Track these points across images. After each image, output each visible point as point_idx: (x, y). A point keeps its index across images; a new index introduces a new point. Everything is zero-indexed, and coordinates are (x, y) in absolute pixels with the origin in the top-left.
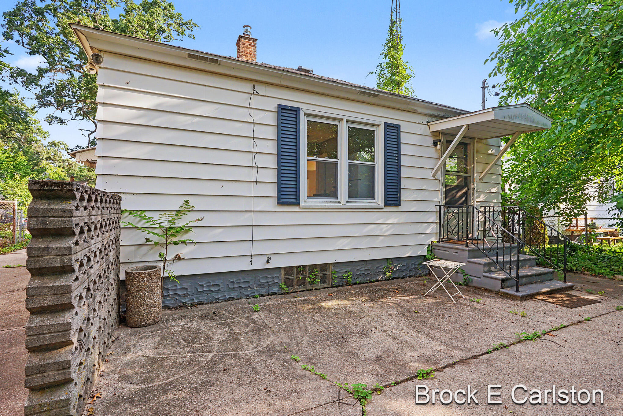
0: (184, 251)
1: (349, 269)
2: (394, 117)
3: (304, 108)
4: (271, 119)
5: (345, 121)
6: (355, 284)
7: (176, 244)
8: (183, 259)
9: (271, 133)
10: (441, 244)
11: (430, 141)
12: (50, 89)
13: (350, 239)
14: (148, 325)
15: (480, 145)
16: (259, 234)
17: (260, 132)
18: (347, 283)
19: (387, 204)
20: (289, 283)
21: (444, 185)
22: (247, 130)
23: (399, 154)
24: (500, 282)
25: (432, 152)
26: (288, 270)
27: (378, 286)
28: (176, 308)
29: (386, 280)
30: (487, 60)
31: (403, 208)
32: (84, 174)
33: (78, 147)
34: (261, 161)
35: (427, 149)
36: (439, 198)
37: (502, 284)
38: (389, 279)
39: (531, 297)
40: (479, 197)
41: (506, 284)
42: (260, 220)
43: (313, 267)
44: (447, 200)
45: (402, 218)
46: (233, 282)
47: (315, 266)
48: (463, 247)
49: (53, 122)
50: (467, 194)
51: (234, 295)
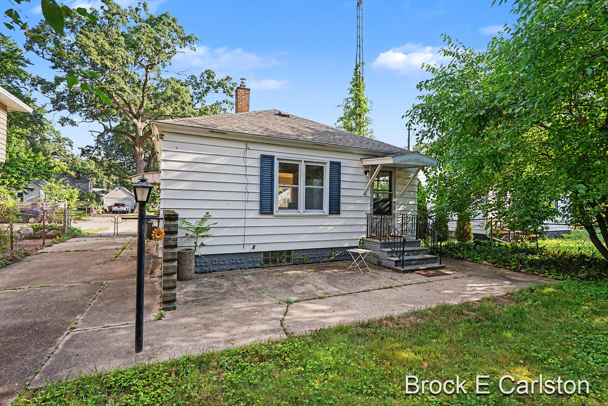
0: (206, 241)
1: (304, 254)
2: (336, 157)
3: (277, 155)
4: (257, 163)
5: (303, 161)
6: (309, 263)
7: (203, 237)
8: (205, 245)
9: (257, 172)
10: (368, 239)
11: (362, 171)
12: (65, 95)
13: (306, 235)
14: (189, 280)
15: (400, 172)
16: (248, 232)
17: (250, 171)
18: (303, 263)
19: (330, 213)
20: (266, 261)
21: (373, 200)
22: (242, 171)
23: (339, 181)
24: (394, 263)
25: (364, 178)
26: (266, 253)
27: (323, 264)
28: (200, 273)
29: (330, 261)
30: (403, 116)
31: (342, 215)
33: (88, 146)
34: (251, 188)
35: (360, 177)
36: (369, 208)
37: (395, 264)
38: (332, 261)
39: (412, 271)
40: (399, 207)
41: (398, 264)
42: (249, 223)
43: (281, 252)
44: (375, 210)
45: (341, 222)
46: (233, 260)
47: (283, 251)
48: (378, 241)
49: (65, 123)
50: (390, 205)
51: (233, 267)
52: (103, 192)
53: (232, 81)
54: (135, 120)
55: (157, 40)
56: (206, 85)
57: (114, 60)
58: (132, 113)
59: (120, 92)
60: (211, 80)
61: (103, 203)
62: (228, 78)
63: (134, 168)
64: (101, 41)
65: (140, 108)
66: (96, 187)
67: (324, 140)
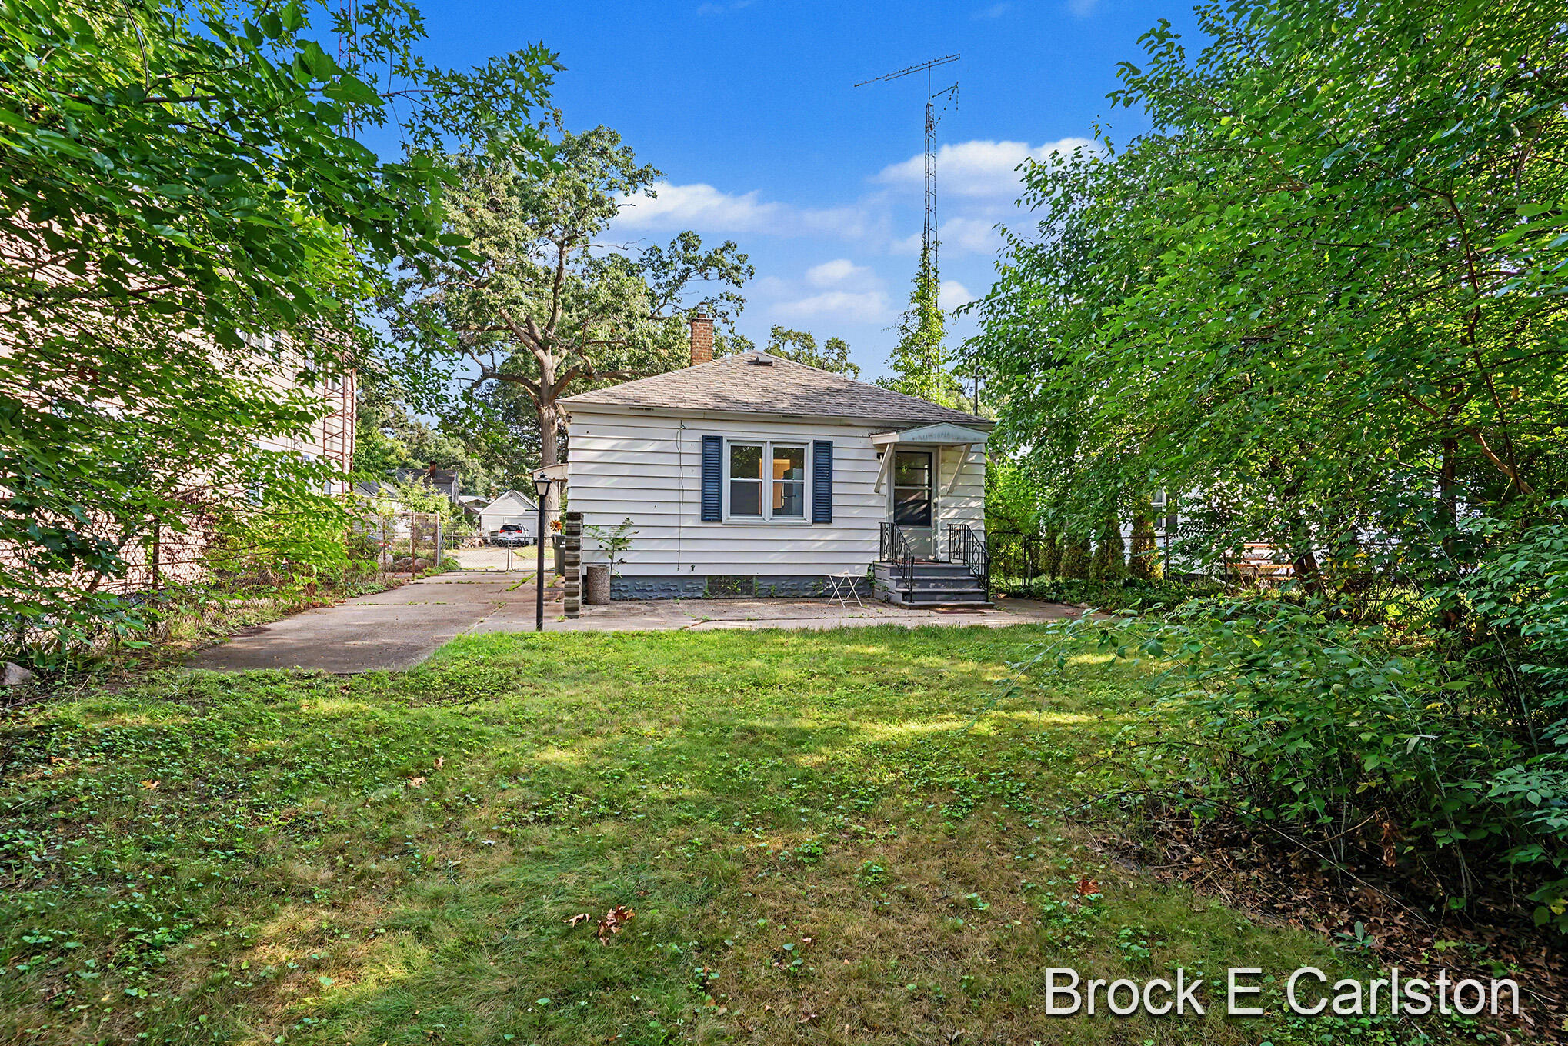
0: (626, 557)
1: (772, 583)
2: (824, 434)
3: (726, 436)
4: (697, 448)
5: (769, 442)
6: (780, 597)
7: (620, 550)
8: (625, 562)
9: (697, 461)
11: (872, 453)
13: (776, 554)
14: (602, 604)
15: (947, 453)
16: (685, 546)
17: (687, 460)
18: (771, 596)
19: (815, 522)
20: (712, 590)
21: (892, 501)
22: (675, 460)
23: (831, 471)
24: (902, 595)
25: (874, 466)
26: (711, 578)
27: (801, 599)
28: (620, 600)
29: (816, 597)
31: (835, 525)
32: (444, 451)
34: (688, 484)
35: (868, 463)
36: (885, 514)
37: (902, 597)
38: (821, 597)
39: (928, 607)
40: (946, 513)
41: (907, 596)
42: (687, 534)
43: (736, 578)
44: (897, 517)
45: (837, 536)
46: (664, 585)
47: (738, 576)
48: (889, 565)
50: (928, 510)
51: (664, 595)
52: (478, 503)
53: (737, 252)
54: (540, 353)
55: (580, 193)
56: (681, 266)
57: (502, 246)
58: (535, 338)
59: (512, 306)
60: (691, 254)
61: (479, 526)
62: (728, 245)
63: (539, 450)
64: (480, 211)
65: (549, 327)
66: (463, 492)
67: (806, 407)
